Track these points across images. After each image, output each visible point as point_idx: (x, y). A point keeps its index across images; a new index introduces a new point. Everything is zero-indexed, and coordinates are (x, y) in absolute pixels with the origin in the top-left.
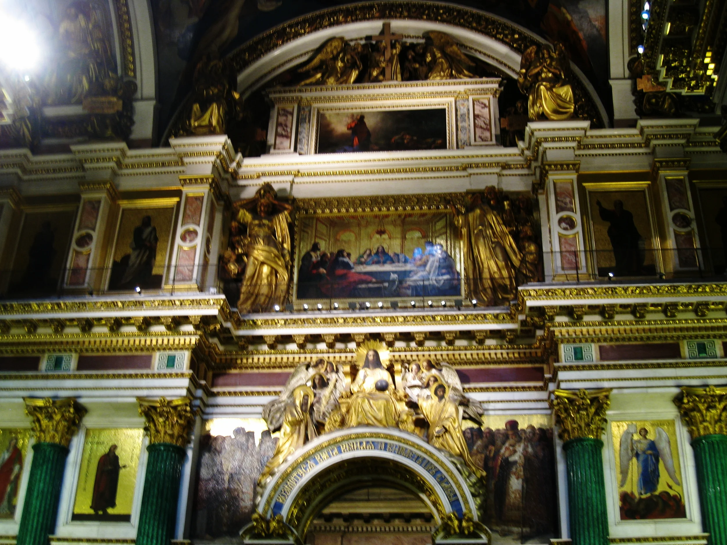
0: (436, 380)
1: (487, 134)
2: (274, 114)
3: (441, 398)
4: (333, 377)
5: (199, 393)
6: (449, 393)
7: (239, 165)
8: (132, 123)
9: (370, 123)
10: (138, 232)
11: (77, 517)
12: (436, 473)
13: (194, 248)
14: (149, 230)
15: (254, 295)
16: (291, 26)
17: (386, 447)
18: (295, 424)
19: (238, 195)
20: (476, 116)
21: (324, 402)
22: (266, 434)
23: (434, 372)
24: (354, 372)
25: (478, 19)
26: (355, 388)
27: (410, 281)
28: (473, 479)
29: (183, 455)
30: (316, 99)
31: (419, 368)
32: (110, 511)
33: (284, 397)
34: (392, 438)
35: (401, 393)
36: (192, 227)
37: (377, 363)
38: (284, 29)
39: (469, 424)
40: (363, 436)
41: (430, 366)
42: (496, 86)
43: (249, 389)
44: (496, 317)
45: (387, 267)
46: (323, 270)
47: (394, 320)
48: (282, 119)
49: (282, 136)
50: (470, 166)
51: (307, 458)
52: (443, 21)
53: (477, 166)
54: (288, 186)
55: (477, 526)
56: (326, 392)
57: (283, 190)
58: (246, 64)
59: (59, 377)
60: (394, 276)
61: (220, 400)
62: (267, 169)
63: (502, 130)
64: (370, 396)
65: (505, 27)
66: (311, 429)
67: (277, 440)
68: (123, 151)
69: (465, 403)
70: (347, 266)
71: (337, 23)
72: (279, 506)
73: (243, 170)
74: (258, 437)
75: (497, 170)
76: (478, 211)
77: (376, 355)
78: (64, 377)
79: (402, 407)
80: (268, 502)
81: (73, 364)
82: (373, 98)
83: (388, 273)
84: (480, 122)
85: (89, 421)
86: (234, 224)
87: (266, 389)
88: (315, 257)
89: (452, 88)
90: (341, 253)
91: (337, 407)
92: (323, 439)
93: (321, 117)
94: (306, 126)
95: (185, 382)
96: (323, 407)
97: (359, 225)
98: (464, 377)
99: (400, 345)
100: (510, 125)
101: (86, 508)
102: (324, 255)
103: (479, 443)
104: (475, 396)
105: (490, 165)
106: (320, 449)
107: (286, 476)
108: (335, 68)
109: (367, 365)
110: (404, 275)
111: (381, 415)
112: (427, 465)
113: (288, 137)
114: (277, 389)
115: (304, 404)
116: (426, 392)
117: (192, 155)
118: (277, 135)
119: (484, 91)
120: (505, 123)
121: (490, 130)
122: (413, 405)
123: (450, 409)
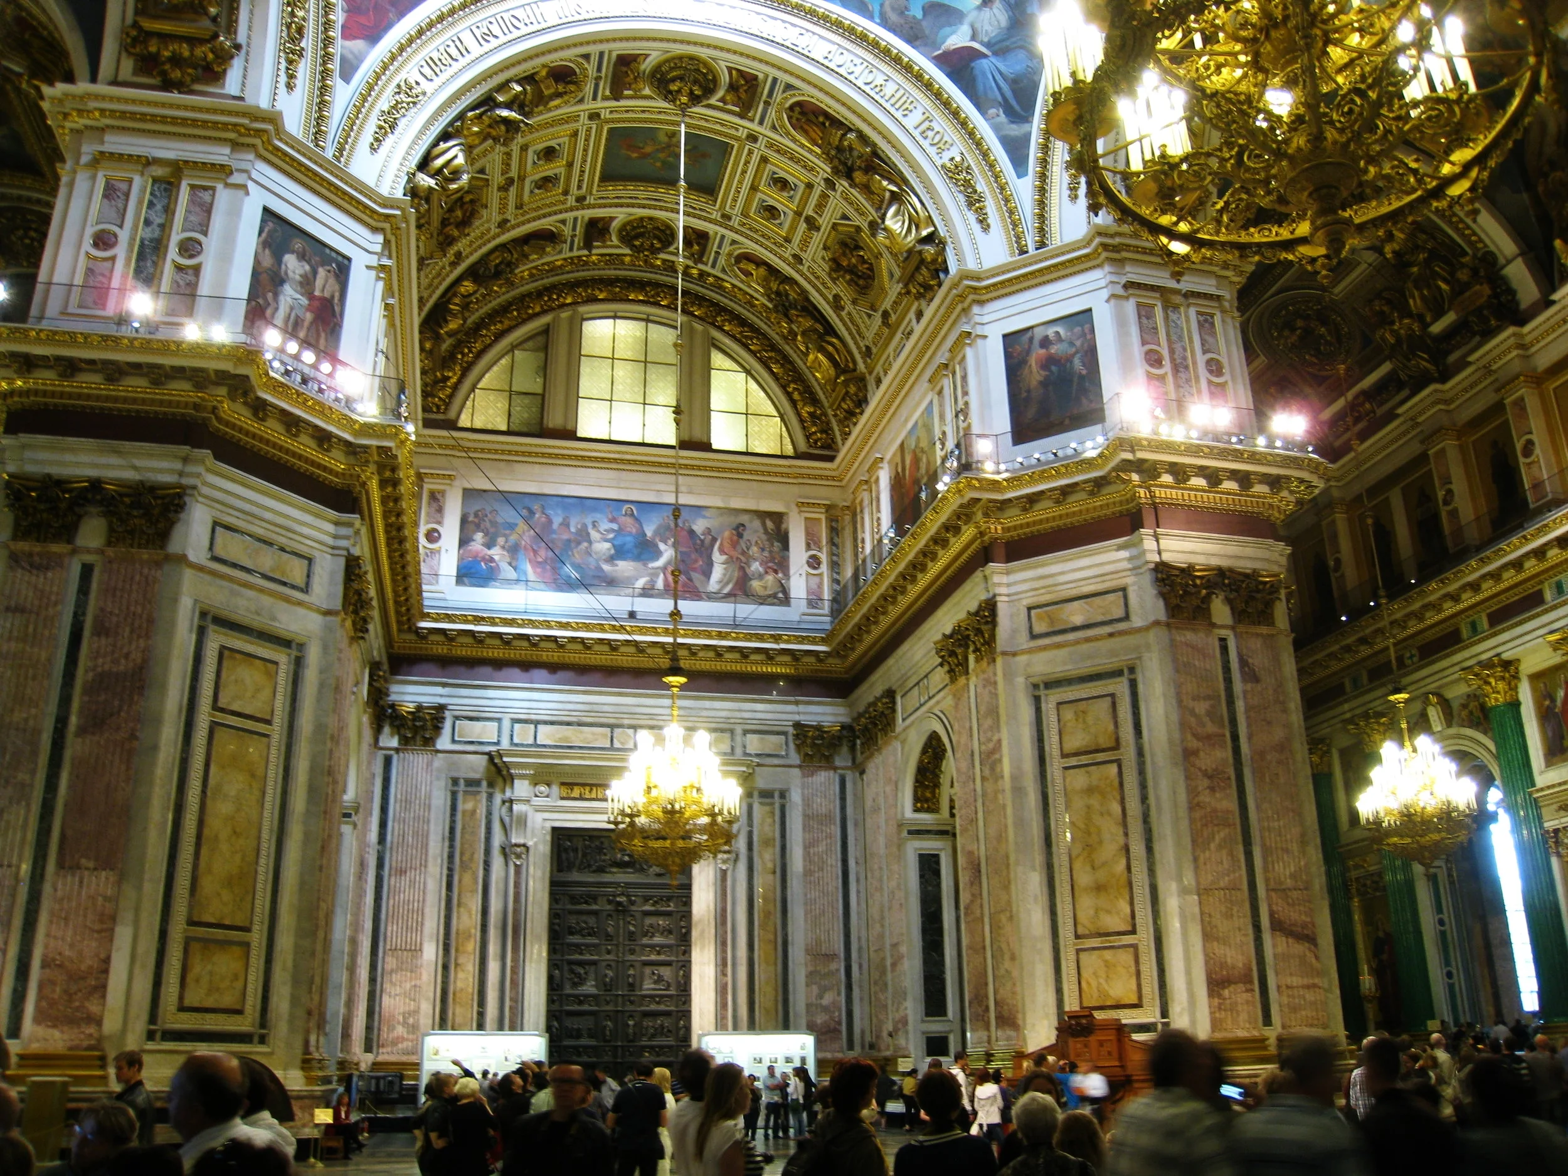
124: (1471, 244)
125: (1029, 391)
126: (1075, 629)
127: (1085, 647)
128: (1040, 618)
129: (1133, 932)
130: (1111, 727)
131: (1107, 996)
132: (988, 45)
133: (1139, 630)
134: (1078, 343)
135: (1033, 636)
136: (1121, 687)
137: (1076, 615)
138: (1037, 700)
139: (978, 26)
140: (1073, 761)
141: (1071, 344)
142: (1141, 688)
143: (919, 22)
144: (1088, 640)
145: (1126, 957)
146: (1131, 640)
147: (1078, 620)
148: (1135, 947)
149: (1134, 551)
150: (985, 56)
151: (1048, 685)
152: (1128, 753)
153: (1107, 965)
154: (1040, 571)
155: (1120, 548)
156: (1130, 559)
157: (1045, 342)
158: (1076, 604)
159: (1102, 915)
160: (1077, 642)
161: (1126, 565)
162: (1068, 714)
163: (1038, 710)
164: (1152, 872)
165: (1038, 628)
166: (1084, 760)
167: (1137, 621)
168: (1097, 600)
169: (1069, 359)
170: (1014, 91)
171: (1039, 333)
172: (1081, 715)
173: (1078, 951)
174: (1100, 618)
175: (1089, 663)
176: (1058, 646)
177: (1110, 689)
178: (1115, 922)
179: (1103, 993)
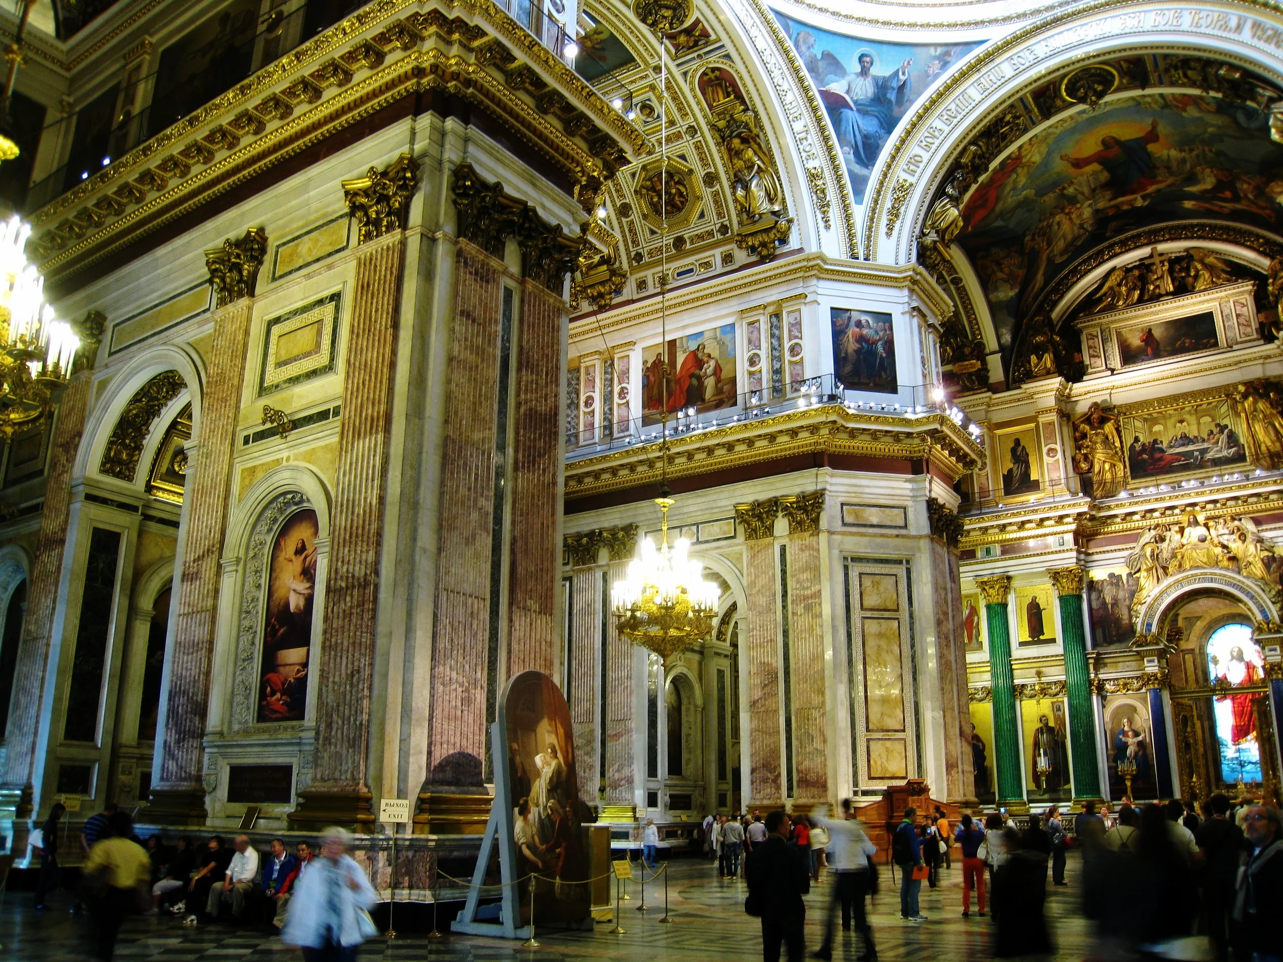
0: (1239, 530)
1: (1249, 330)
2: (1084, 338)
3: (1244, 541)
4: (1168, 534)
5: (1082, 556)
6: (1250, 537)
7: (1071, 390)
8: (988, 371)
9: (1157, 333)
10: (1014, 451)
11: (1022, 644)
12: (1248, 594)
13: (1058, 460)
14: (1020, 449)
15: (1103, 483)
16: (1080, 264)
17: (1212, 581)
18: (1149, 570)
19: (1073, 409)
20: (1238, 316)
21: (1165, 552)
22: (1130, 575)
23: (1236, 523)
24: (1182, 531)
25: (1227, 229)
26: (1184, 541)
27: (1209, 456)
28: (1273, 593)
29: (1080, 597)
30: (1112, 322)
31: (1225, 522)
32: (1042, 637)
33: (1137, 550)
34: (1215, 574)
35: (1216, 541)
36: (1053, 446)
37: (1196, 523)
38: (1076, 267)
39: (1266, 553)
40: (1196, 575)
41: (1233, 519)
42: (1250, 287)
43: (1113, 548)
44: (1275, 482)
45: (1191, 448)
46: (1145, 456)
47: (1203, 493)
48: (1091, 342)
49: (1094, 356)
50: (1240, 362)
51: (1162, 593)
52: (1199, 238)
53: (1245, 361)
54: (1107, 397)
55: (1279, 626)
56: (1164, 545)
57: (1105, 401)
58: (1055, 304)
59: (991, 561)
60: (1196, 453)
61: (1095, 557)
62: (1091, 388)
63: (1261, 324)
64: (1195, 547)
65: (1251, 234)
66: (1160, 571)
67: (1138, 578)
68: (990, 398)
69: (1260, 541)
70: (1162, 451)
71: (1116, 255)
72: (1149, 625)
73: (1074, 392)
74: (1124, 578)
75: (1261, 361)
76: (1251, 399)
77: (1195, 518)
78: (995, 561)
79: (1218, 550)
80: (1143, 624)
81: (998, 551)
82: (1156, 313)
83: (1192, 451)
84: (1241, 320)
85: (1015, 584)
86: (1077, 434)
87: (1124, 546)
88: (1138, 447)
89: (1216, 295)
90: (1155, 441)
91: (1174, 556)
92: (1170, 580)
93: (1119, 334)
94: (1109, 344)
95: (1074, 554)
96: (1165, 555)
97: (1164, 418)
98: (1257, 522)
99: (1209, 506)
100: (1266, 318)
101: (1026, 637)
102: (1144, 445)
103: (1274, 565)
104: (1267, 535)
105: (1255, 359)
106: (1169, 587)
107: (1151, 607)
108: (1120, 293)
109: (1190, 525)
110: (1203, 452)
111: (1205, 560)
112: (1241, 589)
113: (1098, 357)
114: (1132, 545)
115: (1152, 556)
116: (1233, 537)
117: (1038, 393)
118: (1091, 356)
119: (1242, 293)
120: (1262, 317)
121: (1250, 326)
122: (1224, 547)
123: (1252, 548)
124: (973, 333)
125: (846, 353)
126: (872, 526)
127: (879, 540)
128: (849, 513)
129: (904, 731)
130: (895, 596)
131: (887, 770)
132: (855, 102)
133: (914, 537)
134: (881, 334)
135: (844, 524)
136: (901, 571)
137: (874, 516)
138: (846, 568)
139: (853, 86)
140: (869, 614)
141: (877, 332)
142: (914, 575)
143: (817, 60)
144: (882, 535)
145: (899, 746)
146: (908, 542)
147: (875, 520)
148: (904, 740)
149: (915, 486)
150: (851, 109)
151: (853, 559)
152: (904, 615)
153: (887, 750)
154: (853, 481)
155: (907, 481)
156: (912, 490)
157: (859, 324)
158: (874, 509)
159: (886, 718)
160: (875, 535)
161: (908, 493)
162: (867, 582)
163: (846, 575)
164: (916, 694)
165: (849, 519)
166: (876, 614)
167: (912, 531)
168: (887, 510)
169: (875, 343)
170: (864, 144)
171: (855, 316)
172: (876, 584)
173: (868, 740)
174: (889, 523)
175: (882, 551)
176: (862, 535)
177: (894, 571)
178: (894, 724)
179: (884, 769)
